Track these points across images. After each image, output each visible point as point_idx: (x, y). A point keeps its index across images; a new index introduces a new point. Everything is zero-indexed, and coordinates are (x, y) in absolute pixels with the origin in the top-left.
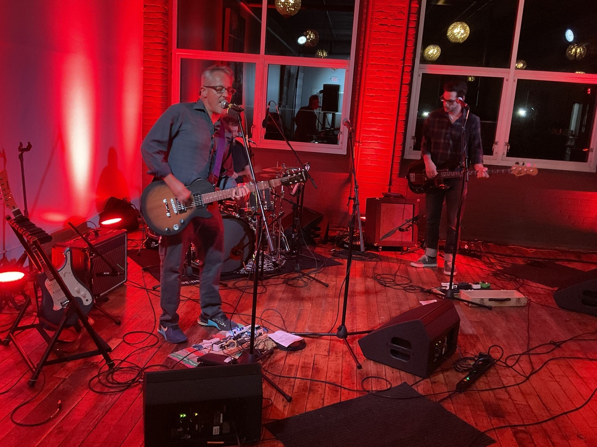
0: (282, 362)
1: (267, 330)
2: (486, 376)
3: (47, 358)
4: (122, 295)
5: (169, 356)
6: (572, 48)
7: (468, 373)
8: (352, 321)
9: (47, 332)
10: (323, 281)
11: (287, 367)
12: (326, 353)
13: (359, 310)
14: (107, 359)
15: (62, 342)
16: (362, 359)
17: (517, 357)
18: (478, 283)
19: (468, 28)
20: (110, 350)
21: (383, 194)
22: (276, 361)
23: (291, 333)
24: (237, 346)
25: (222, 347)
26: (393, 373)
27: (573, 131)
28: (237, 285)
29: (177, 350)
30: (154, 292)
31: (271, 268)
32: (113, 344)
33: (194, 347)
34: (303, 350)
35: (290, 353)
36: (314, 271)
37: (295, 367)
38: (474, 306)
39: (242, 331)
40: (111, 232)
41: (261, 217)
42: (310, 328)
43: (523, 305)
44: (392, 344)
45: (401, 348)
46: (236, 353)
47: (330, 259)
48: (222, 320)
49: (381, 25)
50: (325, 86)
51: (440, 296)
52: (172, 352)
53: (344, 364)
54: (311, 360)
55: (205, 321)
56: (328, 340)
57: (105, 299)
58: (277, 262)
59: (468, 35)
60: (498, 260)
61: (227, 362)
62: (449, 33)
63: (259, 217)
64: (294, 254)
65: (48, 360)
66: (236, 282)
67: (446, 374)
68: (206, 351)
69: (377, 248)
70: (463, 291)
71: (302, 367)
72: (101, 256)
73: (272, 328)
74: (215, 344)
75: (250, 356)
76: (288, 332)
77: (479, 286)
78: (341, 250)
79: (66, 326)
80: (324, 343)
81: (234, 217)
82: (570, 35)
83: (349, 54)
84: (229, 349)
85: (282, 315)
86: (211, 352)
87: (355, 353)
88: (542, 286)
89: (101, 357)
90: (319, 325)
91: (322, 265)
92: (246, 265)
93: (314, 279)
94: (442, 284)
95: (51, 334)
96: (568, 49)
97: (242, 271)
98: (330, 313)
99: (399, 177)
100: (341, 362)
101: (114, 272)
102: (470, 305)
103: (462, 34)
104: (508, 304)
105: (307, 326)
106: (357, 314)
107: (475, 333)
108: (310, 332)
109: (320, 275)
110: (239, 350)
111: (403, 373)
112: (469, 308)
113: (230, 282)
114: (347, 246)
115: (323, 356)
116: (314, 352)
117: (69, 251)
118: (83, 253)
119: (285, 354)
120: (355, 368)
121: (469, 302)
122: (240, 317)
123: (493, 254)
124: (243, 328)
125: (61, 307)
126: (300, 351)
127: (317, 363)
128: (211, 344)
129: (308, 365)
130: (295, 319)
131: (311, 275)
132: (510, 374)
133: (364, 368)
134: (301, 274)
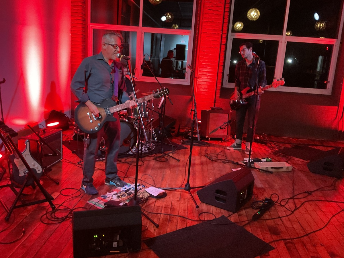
0: (153, 205)
1: (145, 187)
2: (269, 211)
3: (15, 204)
4: (60, 167)
5: (87, 202)
6: (318, 24)
7: (259, 210)
8: (194, 181)
9: (16, 189)
10: (176, 158)
11: (156, 207)
12: (178, 199)
13: (197, 174)
14: (51, 204)
15: (24, 195)
16: (199, 203)
17: (287, 200)
18: (264, 159)
19: (259, 12)
20: (52, 199)
21: (210, 107)
22: (150, 204)
23: (158, 188)
24: (127, 196)
25: (118, 197)
26: (217, 210)
27: (318, 71)
28: (127, 161)
29: (92, 198)
30: (78, 165)
31: (146, 151)
32: (55, 195)
33: (102, 197)
34: (165, 198)
35: (158, 200)
36: (172, 152)
37: (161, 207)
38: (262, 171)
39: (130, 187)
40: (53, 131)
41: (140, 121)
42: (169, 185)
43: (290, 171)
44: (216, 194)
45: (221, 196)
46: (126, 200)
47: (180, 145)
48: (118, 181)
49: (209, 10)
50: (177, 45)
51: (243, 166)
52: (89, 200)
53: (189, 205)
54: (170, 204)
55: (108, 182)
56: (179, 192)
57: (50, 170)
58: (150, 147)
59: (259, 16)
60: (276, 145)
61: (121, 205)
62: (248, 15)
63: (139, 121)
64: (160, 143)
65: (16, 205)
66: (126, 159)
67: (247, 210)
68: (109, 199)
69: (207, 139)
70: (256, 163)
71: (165, 207)
72: (47, 144)
73: (147, 185)
74: (114, 195)
75: (135, 202)
76: (156, 187)
77: (265, 160)
78: (187, 140)
79: (27, 185)
80: (177, 193)
81: (125, 121)
82: (317, 16)
83: (191, 27)
84: (122, 198)
85: (153, 178)
86: (112, 199)
87: (195, 199)
88: (301, 160)
89: (48, 203)
90: (174, 183)
91: (176, 149)
92: (132, 149)
93: (171, 157)
94: (244, 159)
95: (18, 190)
96: (315, 25)
97: (130, 153)
98: (180, 177)
99: (220, 98)
100: (187, 204)
101: (55, 154)
102: (260, 171)
103: (255, 16)
104: (281, 170)
105: (167, 184)
106: (196, 177)
107: (263, 187)
108: (169, 187)
109: (175, 154)
110: (128, 198)
111: (222, 210)
112: (260, 173)
113: (123, 159)
114: (191, 138)
115: (177, 201)
116: (171, 199)
117: (28, 141)
118: (37, 143)
119: (155, 200)
120: (195, 207)
121: (260, 169)
122: (128, 179)
123: (273, 142)
124: (130, 186)
125: (24, 174)
126: (163, 198)
127: (173, 205)
128: (112, 195)
129: (168, 206)
130: (160, 180)
131: (169, 155)
132: (283, 210)
133: (200, 208)
134: (164, 154)
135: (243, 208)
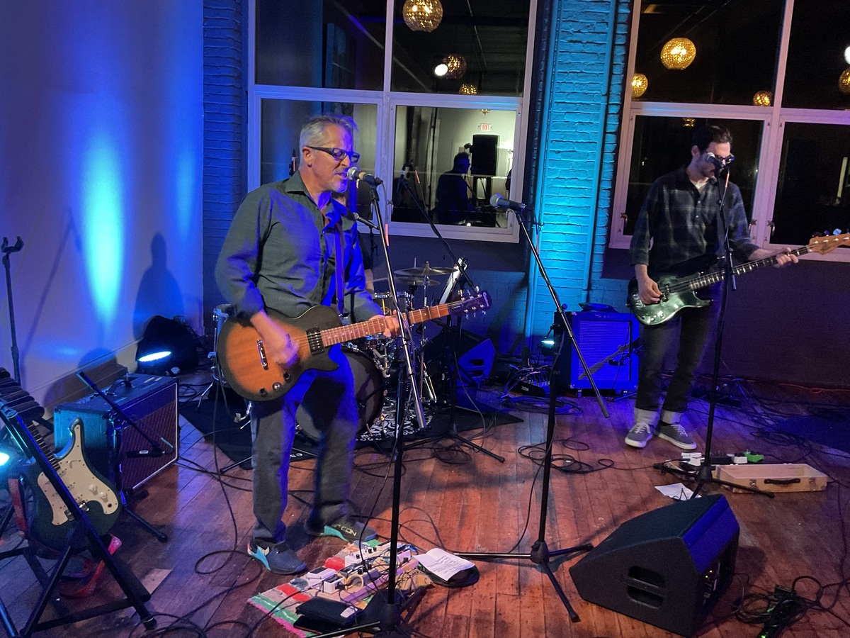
0: (441, 612)
1: (418, 551)
3: (38, 616)
5: (249, 600)
6: (848, 76)
10: (494, 452)
11: (451, 621)
12: (515, 592)
15: (68, 580)
17: (833, 589)
18: (743, 455)
19: (693, 47)
20: (147, 597)
21: (580, 305)
22: (431, 610)
23: (453, 552)
24: (365, 584)
25: (340, 587)
26: (633, 628)
28: (357, 461)
29: (262, 589)
32: (152, 582)
33: (293, 583)
34: (475, 585)
35: (454, 593)
36: (481, 434)
37: (464, 619)
38: (740, 491)
39: (374, 554)
40: (151, 382)
42: (482, 541)
43: (820, 489)
44: (630, 578)
45: (646, 586)
46: (362, 598)
47: (501, 411)
48: (349, 524)
49: (572, 41)
50: (476, 138)
52: (255, 594)
53: (547, 611)
54: (491, 608)
56: (514, 564)
57: (143, 494)
59: (694, 58)
60: (767, 409)
61: (347, 617)
62: (664, 56)
67: (726, 626)
68: (312, 594)
69: (575, 391)
71: (477, 621)
72: (134, 425)
73: (419, 544)
74: (327, 580)
75: (389, 607)
76: (445, 550)
77: (744, 460)
78: (518, 395)
79: (74, 552)
80: (509, 571)
81: (351, 351)
83: (521, 90)
84: (351, 591)
86: (320, 595)
87: (564, 589)
90: (495, 535)
93: (481, 449)
97: (364, 437)
98: (513, 512)
99: (602, 277)
100: (542, 609)
101: (156, 450)
102: (734, 490)
103: (684, 57)
104: (794, 488)
105: (477, 538)
106: (559, 513)
108: (484, 550)
109: (489, 440)
110: (368, 592)
111: (650, 628)
115: (511, 598)
116: (493, 590)
117: (78, 424)
119: (446, 595)
120: (567, 619)
121: (732, 486)
124: (375, 549)
125: (66, 519)
126: (470, 587)
127: (502, 612)
128: (321, 580)
129: (488, 618)
130: (456, 526)
131: (473, 442)
132: (831, 626)
133: (583, 621)
134: (458, 440)
135: (710, 619)
